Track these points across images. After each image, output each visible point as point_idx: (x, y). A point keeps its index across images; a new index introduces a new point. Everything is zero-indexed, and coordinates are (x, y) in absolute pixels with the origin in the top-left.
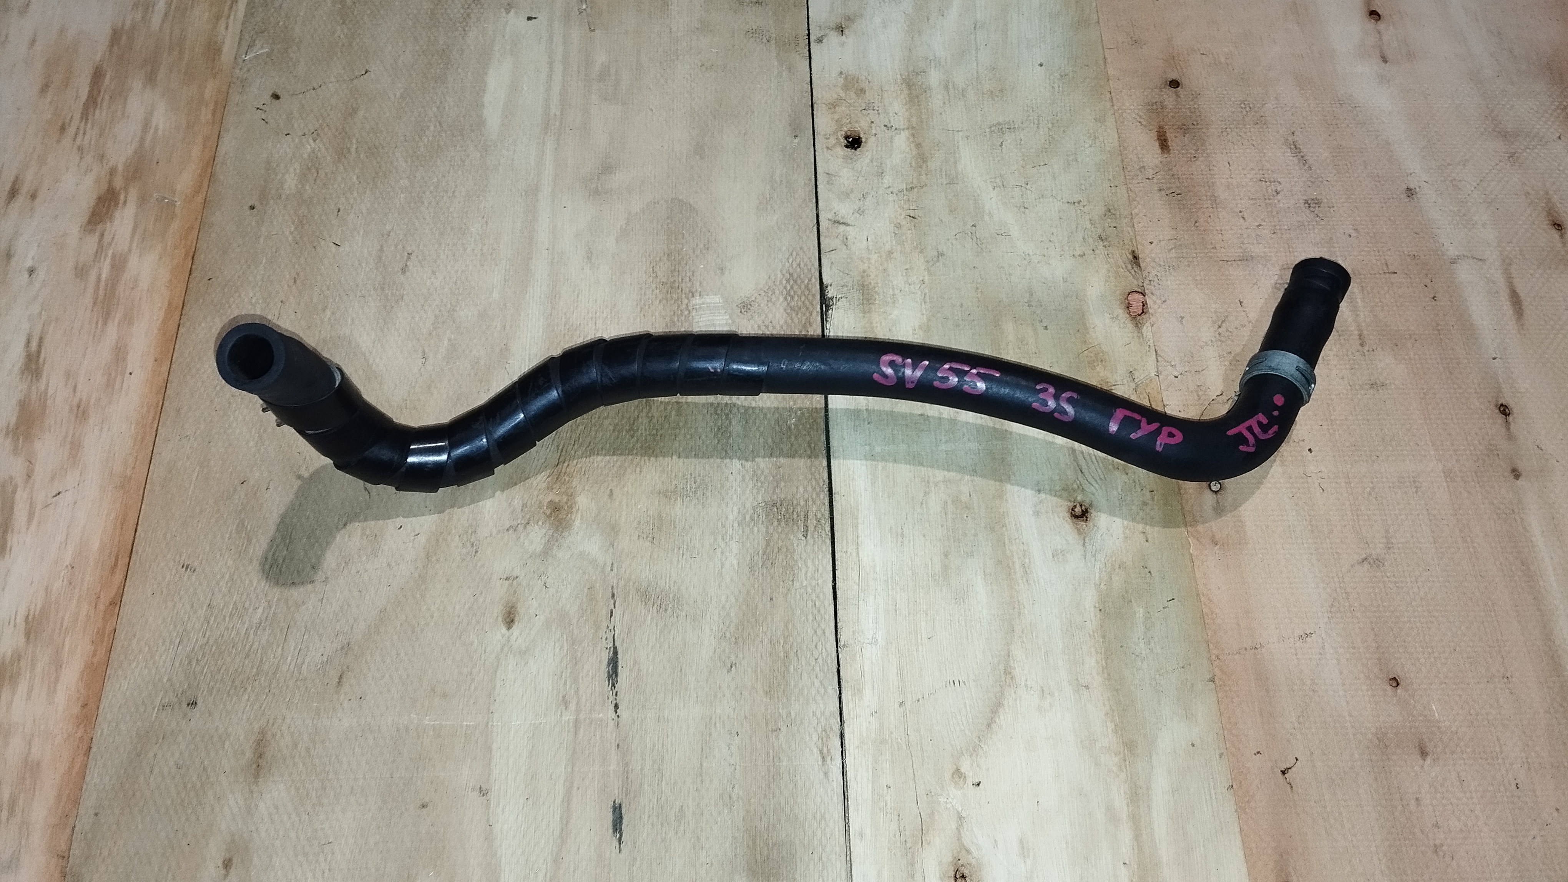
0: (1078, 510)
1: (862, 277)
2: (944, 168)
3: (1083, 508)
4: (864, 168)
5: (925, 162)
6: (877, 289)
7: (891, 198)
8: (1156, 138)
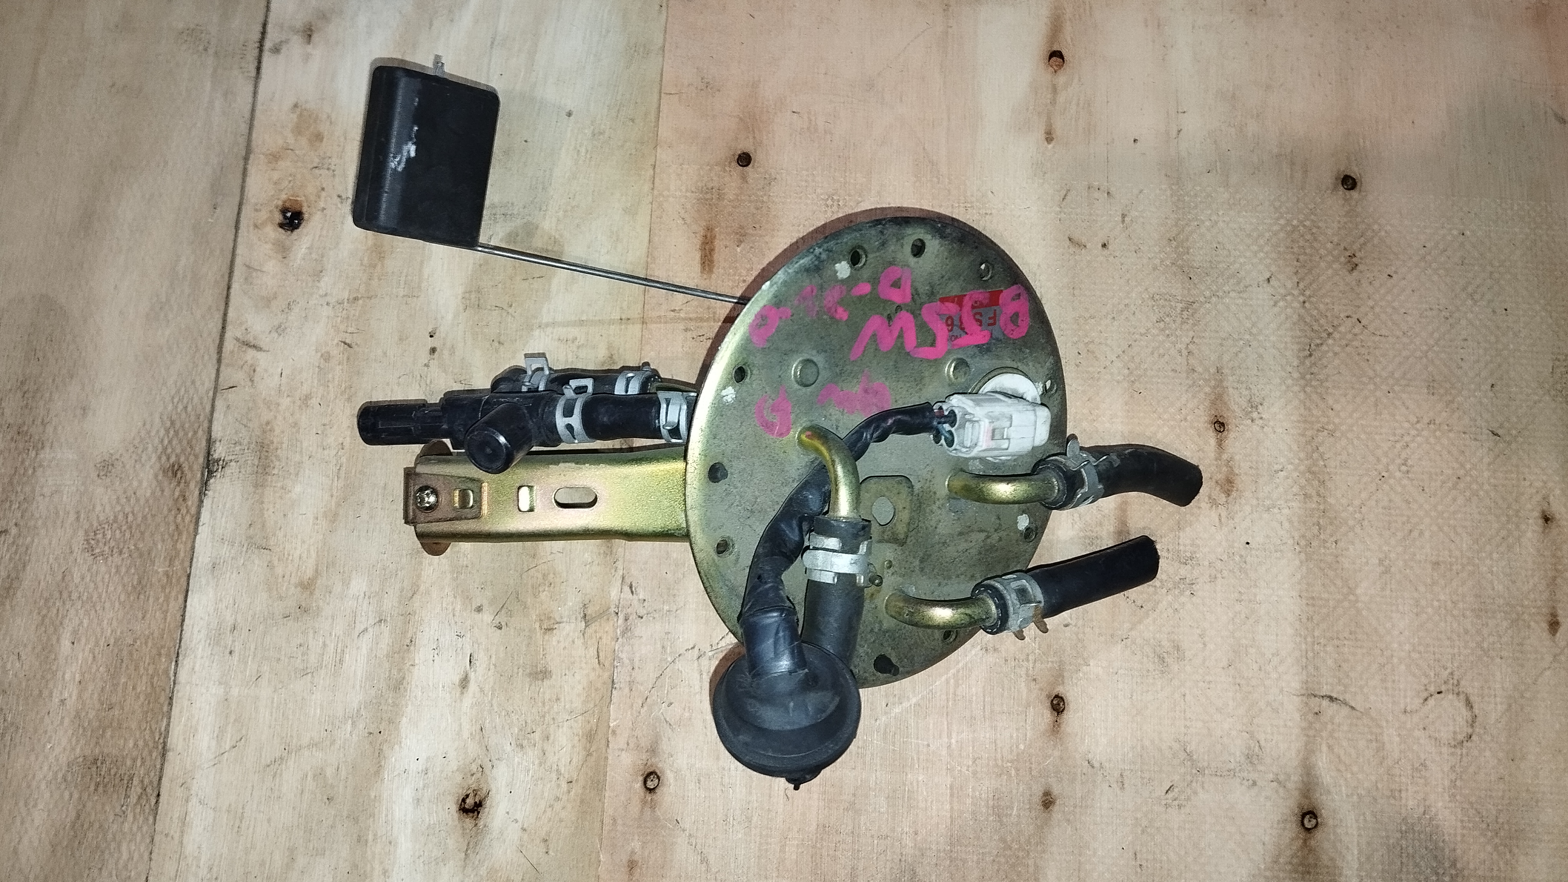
0: (470, 802)
1: (264, 432)
2: (405, 271)
3: (477, 800)
4: (299, 262)
5: (381, 258)
6: (279, 451)
7: (326, 311)
8: (698, 247)
